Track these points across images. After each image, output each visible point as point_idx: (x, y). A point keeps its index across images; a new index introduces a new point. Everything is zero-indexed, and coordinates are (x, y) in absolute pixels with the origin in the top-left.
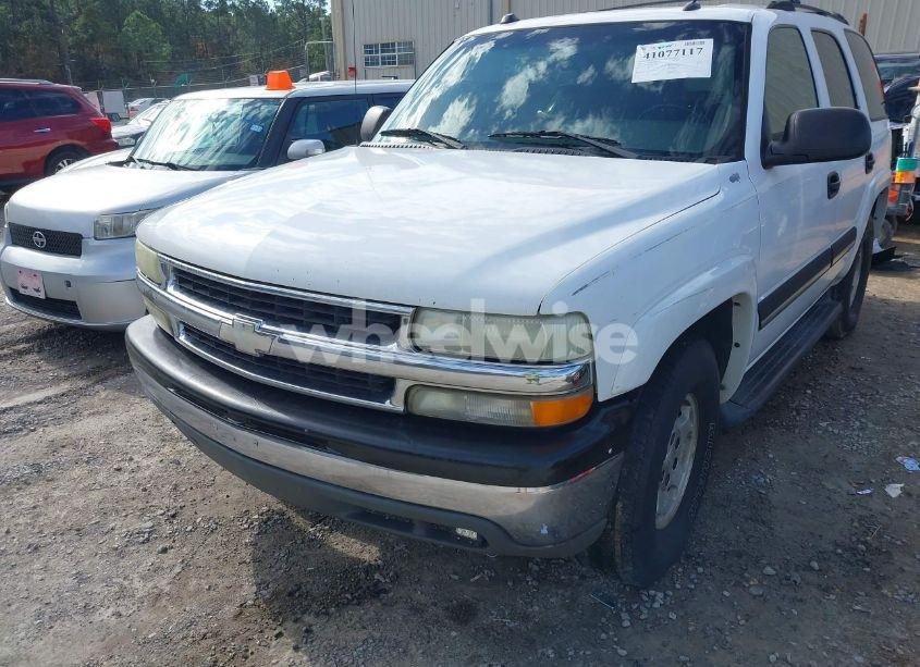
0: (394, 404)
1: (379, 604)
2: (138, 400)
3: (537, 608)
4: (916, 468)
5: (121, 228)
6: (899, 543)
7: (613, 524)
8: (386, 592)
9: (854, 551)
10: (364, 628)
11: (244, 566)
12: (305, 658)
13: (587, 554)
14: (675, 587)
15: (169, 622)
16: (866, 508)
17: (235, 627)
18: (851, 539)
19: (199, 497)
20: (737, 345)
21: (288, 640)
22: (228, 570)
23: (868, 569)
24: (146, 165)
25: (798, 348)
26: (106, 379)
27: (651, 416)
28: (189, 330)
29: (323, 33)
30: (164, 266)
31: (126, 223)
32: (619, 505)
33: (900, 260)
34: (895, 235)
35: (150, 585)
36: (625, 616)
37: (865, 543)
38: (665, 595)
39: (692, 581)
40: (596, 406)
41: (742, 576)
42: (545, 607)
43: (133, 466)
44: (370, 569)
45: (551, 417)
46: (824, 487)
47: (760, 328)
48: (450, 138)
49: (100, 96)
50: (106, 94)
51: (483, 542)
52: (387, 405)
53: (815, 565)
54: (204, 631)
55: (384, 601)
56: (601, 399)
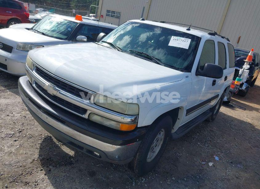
0: (86, 116)
1: (71, 167)
2: (18, 97)
3: (112, 176)
4: (218, 160)
5: (25, 48)
6: (208, 178)
7: (135, 159)
8: (73, 164)
9: (196, 177)
10: (65, 172)
11: (37, 149)
12: (47, 178)
13: (127, 165)
14: (148, 178)
15: (12, 160)
16: (202, 167)
17: (31, 165)
18: (196, 174)
19: (29, 128)
20: (179, 119)
21: (44, 172)
22: (32, 149)
23: (198, 183)
24: (36, 31)
25: (197, 122)
26: (11, 89)
27: (151, 133)
28: (36, 84)
29: (97, 3)
30: (34, 65)
31: (26, 46)
32: (138, 154)
33: (231, 104)
34: (232, 97)
35: (9, 149)
36: (134, 183)
37: (199, 176)
38: (146, 180)
39: (153, 177)
40: (137, 128)
41: (166, 178)
42: (114, 176)
43: (13, 115)
44: (70, 157)
45: (125, 128)
46: (194, 160)
47: (186, 116)
48: (119, 48)
49: (29, 5)
50: (31, 4)
51: (100, 157)
52: (83, 116)
53: (185, 179)
54: (21, 165)
55: (72, 166)
56: (138, 126)
